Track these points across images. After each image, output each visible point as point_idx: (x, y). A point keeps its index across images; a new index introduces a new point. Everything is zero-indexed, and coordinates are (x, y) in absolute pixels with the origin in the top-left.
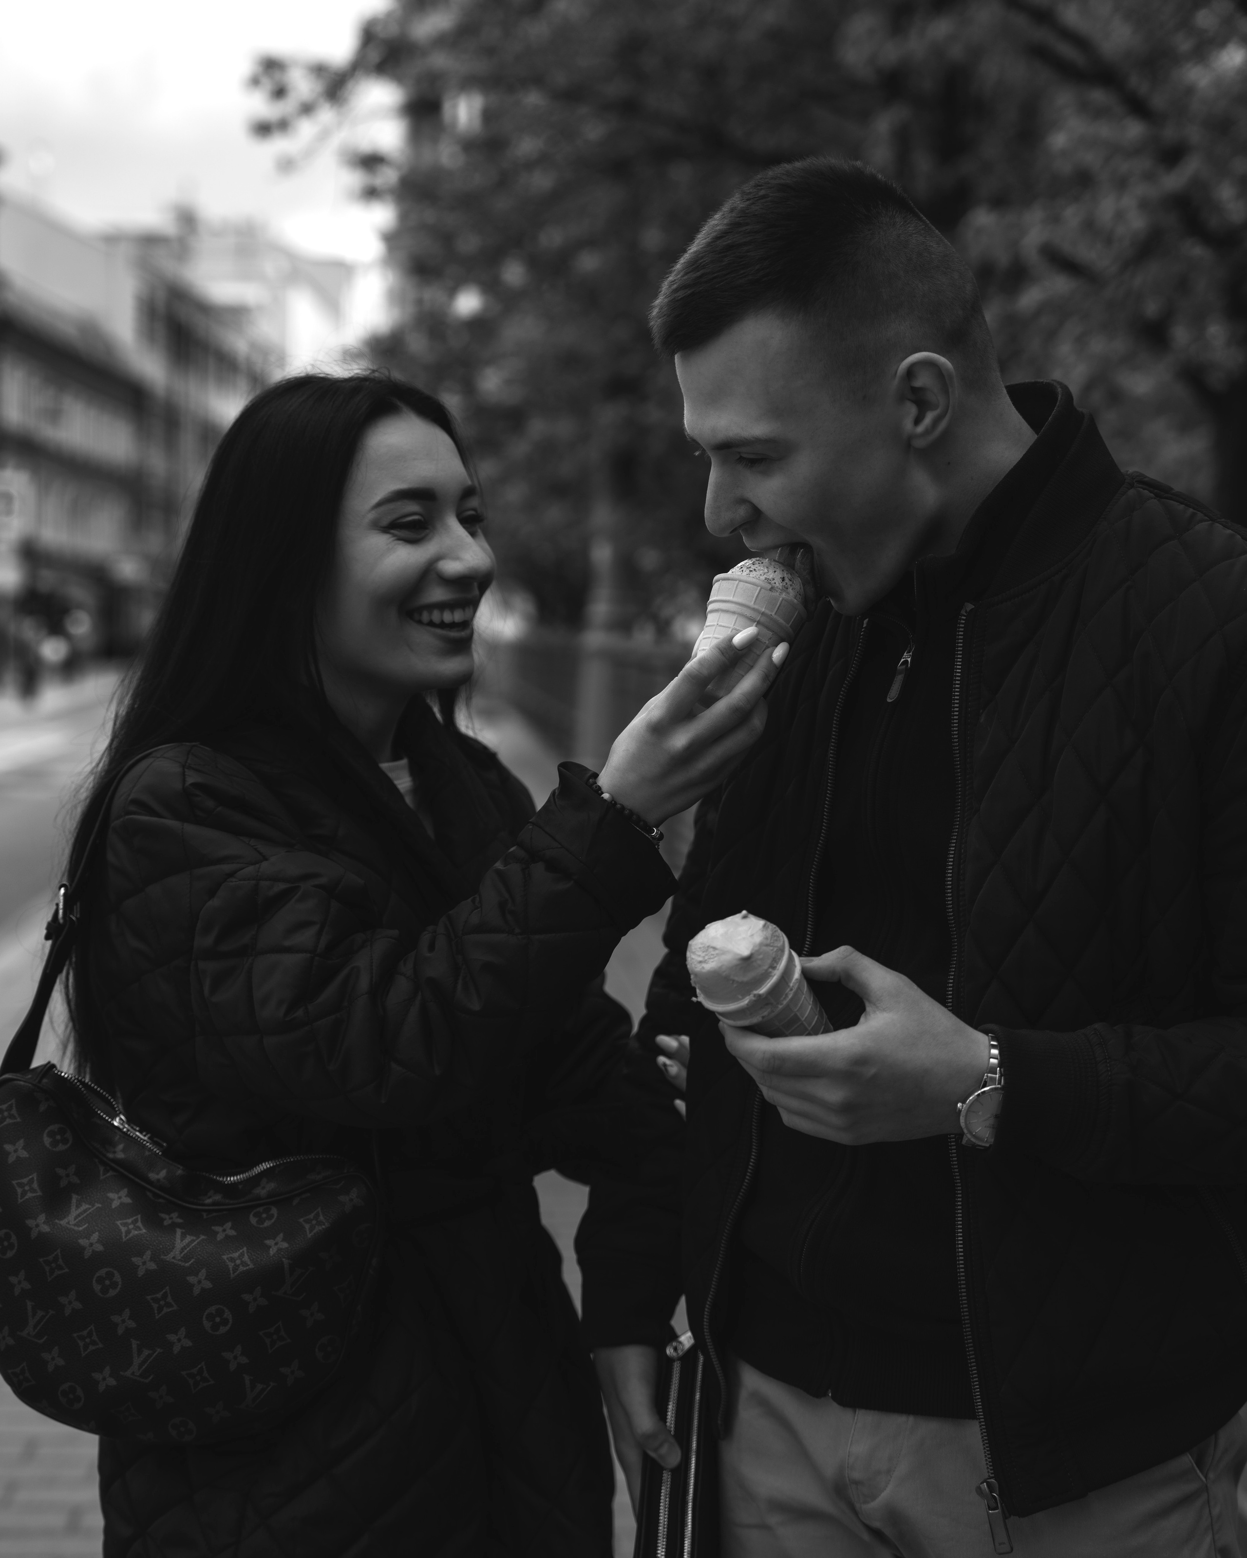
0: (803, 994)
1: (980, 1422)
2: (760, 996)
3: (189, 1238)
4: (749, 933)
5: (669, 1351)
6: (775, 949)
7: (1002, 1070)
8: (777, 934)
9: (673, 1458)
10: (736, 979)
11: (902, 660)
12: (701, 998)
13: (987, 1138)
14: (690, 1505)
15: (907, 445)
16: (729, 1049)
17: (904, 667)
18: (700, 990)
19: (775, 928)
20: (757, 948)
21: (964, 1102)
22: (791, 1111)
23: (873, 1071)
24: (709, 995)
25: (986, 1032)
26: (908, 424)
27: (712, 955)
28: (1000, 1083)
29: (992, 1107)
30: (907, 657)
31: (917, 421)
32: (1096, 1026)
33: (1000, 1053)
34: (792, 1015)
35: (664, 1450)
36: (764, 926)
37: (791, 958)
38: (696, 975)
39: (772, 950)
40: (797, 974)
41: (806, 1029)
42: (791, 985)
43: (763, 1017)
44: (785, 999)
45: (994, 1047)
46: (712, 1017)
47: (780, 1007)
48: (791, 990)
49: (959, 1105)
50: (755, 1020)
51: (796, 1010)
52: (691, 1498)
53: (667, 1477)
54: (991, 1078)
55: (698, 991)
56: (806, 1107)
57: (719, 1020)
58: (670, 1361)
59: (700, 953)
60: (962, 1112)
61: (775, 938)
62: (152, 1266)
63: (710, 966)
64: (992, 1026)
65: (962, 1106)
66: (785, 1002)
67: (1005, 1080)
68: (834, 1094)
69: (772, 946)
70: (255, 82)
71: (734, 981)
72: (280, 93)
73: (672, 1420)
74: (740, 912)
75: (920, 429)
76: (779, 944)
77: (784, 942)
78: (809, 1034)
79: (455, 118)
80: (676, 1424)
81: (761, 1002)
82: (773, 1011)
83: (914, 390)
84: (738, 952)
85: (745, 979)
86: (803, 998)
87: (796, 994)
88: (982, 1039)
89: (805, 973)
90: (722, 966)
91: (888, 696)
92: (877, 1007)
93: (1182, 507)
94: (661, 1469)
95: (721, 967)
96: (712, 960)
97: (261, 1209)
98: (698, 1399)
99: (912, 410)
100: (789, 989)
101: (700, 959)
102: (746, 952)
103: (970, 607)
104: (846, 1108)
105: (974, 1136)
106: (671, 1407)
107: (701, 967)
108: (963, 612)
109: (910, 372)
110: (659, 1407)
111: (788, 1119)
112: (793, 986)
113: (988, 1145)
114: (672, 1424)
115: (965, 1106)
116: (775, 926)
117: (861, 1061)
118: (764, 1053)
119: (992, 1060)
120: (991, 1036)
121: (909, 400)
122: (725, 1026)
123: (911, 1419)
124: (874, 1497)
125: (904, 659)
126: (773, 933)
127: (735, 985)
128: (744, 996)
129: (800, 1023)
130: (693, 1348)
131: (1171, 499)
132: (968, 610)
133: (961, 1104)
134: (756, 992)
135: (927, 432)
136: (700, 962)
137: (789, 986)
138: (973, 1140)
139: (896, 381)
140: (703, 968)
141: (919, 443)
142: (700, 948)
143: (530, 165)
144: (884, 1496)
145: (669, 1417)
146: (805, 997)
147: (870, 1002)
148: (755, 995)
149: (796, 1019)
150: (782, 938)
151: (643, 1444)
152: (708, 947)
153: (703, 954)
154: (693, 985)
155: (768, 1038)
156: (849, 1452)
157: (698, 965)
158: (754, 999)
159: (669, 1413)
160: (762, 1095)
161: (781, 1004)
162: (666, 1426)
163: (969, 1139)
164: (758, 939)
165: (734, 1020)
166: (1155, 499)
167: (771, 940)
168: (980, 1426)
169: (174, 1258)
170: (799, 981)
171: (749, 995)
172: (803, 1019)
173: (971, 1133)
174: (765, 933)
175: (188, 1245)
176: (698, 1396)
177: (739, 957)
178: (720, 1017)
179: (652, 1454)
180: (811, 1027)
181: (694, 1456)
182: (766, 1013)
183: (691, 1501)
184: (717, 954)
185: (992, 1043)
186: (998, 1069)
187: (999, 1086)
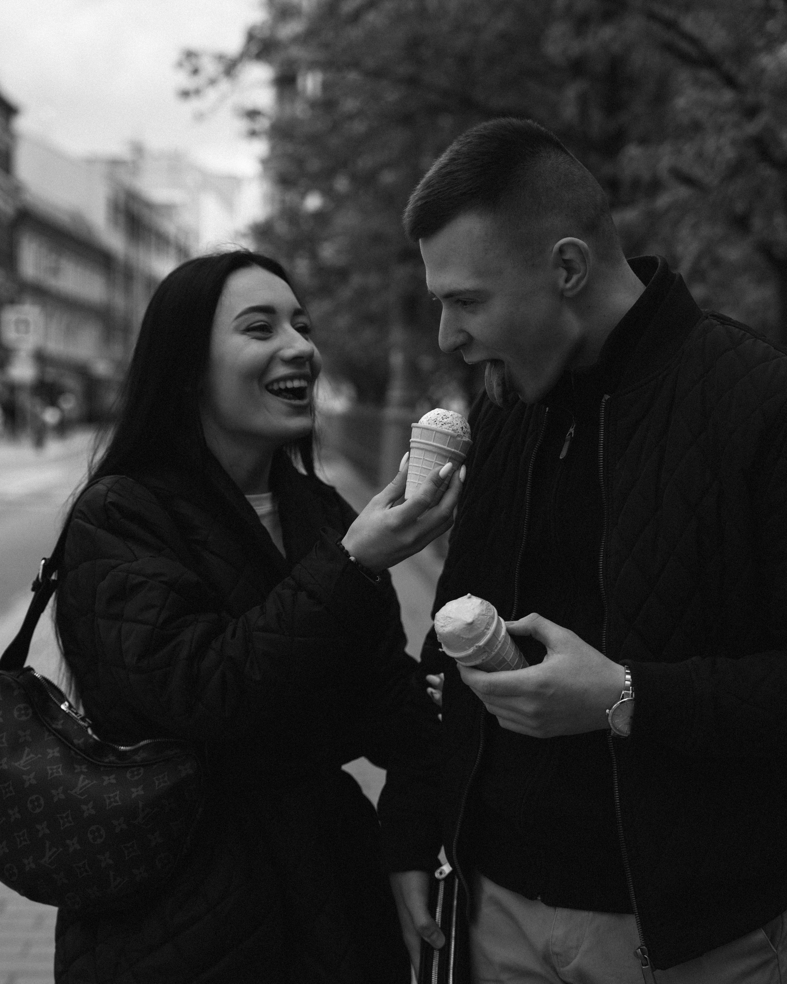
0: (508, 644)
1: (636, 915)
2: (480, 647)
3: (87, 782)
4: (472, 608)
5: (437, 875)
6: (488, 617)
7: (633, 688)
8: (489, 608)
9: (440, 942)
10: (464, 637)
11: (569, 433)
12: (444, 649)
13: (626, 731)
14: (451, 971)
15: (561, 295)
16: (463, 680)
17: (569, 437)
18: (444, 644)
19: (488, 604)
20: (476, 617)
21: (610, 709)
22: (504, 718)
23: (552, 691)
24: (448, 647)
25: (623, 665)
26: (561, 282)
27: (449, 622)
28: (632, 696)
29: (628, 711)
30: (572, 430)
31: (567, 281)
32: (694, 658)
33: (632, 678)
34: (501, 658)
35: (434, 937)
36: (481, 603)
37: (499, 622)
38: (440, 635)
39: (486, 618)
40: (503, 632)
41: (511, 667)
42: (500, 639)
43: (483, 660)
44: (496, 648)
45: (627, 673)
46: (452, 661)
47: (493, 653)
48: (500, 642)
49: (607, 711)
50: (478, 662)
51: (503, 655)
52: (452, 967)
53: (436, 954)
54: (626, 693)
55: (443, 645)
56: (512, 715)
57: (456, 663)
58: (438, 881)
59: (442, 621)
60: (609, 715)
61: (488, 610)
62: (62, 796)
63: (448, 629)
64: (627, 661)
65: (609, 712)
66: (496, 651)
67: (635, 694)
68: (529, 707)
69: (486, 616)
70: (180, 65)
71: (463, 638)
72: (195, 71)
73: (439, 918)
74: (466, 594)
75: (569, 285)
76: (491, 614)
77: (494, 612)
78: (513, 670)
79: (305, 87)
80: (442, 921)
81: (481, 650)
82: (488, 656)
83: (565, 261)
84: (465, 620)
85: (470, 637)
86: (508, 648)
87: (503, 644)
88: (620, 669)
89: (509, 632)
90: (455, 628)
91: (561, 455)
92: (554, 651)
93: (737, 330)
94: (433, 949)
95: (454, 630)
96: (449, 625)
97: (135, 769)
98: (455, 904)
99: (564, 274)
100: (498, 642)
101: (442, 625)
102: (470, 620)
103: (607, 397)
104: (537, 715)
105: (618, 730)
106: (439, 910)
107: (443, 630)
108: (603, 400)
109: (561, 250)
110: (431, 909)
111: (503, 723)
112: (501, 640)
113: (627, 736)
114: (439, 920)
115: (611, 711)
116: (488, 602)
117: (544, 685)
118: (484, 683)
119: (627, 682)
120: (626, 667)
121: (562, 267)
122: (461, 666)
123: (591, 914)
124: (568, 963)
125: (570, 432)
126: (487, 607)
127: (464, 641)
128: (470, 647)
129: (507, 663)
130: (451, 874)
131: (729, 325)
132: (607, 399)
133: (608, 710)
134: (477, 645)
135: (573, 287)
136: (442, 626)
137: (498, 640)
138: (618, 733)
139: (553, 255)
140: (444, 630)
141: (569, 294)
142: (442, 618)
143: (351, 117)
144: (574, 963)
145: (437, 916)
146: (509, 647)
147: (550, 648)
148: (476, 647)
149: (504, 660)
150: (493, 610)
151: (420, 933)
152: (447, 617)
153: (444, 622)
154: (439, 641)
155: (486, 673)
156: (552, 935)
157: (441, 628)
158: (476, 648)
159: (437, 914)
160: (486, 709)
161: (494, 651)
162: (436, 922)
163: (615, 733)
164: (477, 611)
165: (465, 662)
166: (720, 325)
167: (485, 612)
168: (636, 917)
169: (76, 793)
170: (505, 637)
171: (473, 646)
172: (509, 660)
173: (616, 728)
174: (481, 607)
175: (85, 786)
176: (455, 903)
177: (466, 623)
178: (457, 661)
179: (426, 939)
180: (514, 665)
181: (453, 941)
182: (484, 658)
183: (452, 969)
184: (452, 621)
185: (627, 671)
186: (631, 687)
187: (632, 698)
